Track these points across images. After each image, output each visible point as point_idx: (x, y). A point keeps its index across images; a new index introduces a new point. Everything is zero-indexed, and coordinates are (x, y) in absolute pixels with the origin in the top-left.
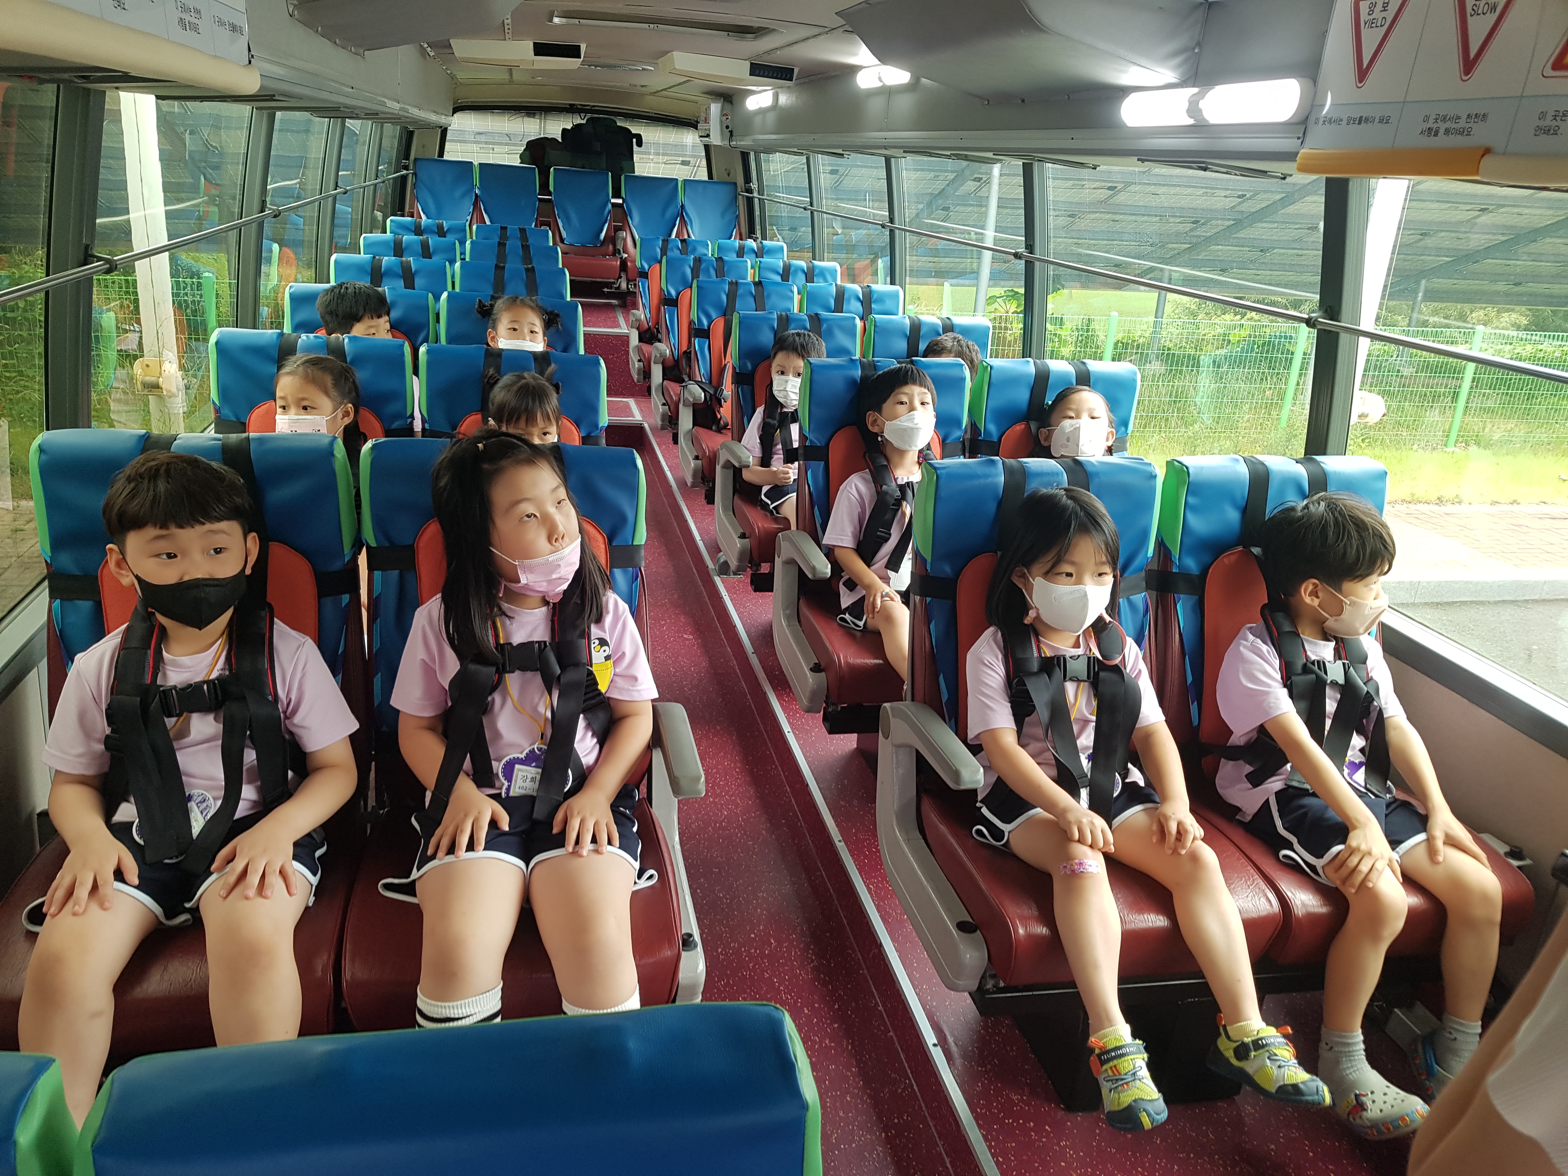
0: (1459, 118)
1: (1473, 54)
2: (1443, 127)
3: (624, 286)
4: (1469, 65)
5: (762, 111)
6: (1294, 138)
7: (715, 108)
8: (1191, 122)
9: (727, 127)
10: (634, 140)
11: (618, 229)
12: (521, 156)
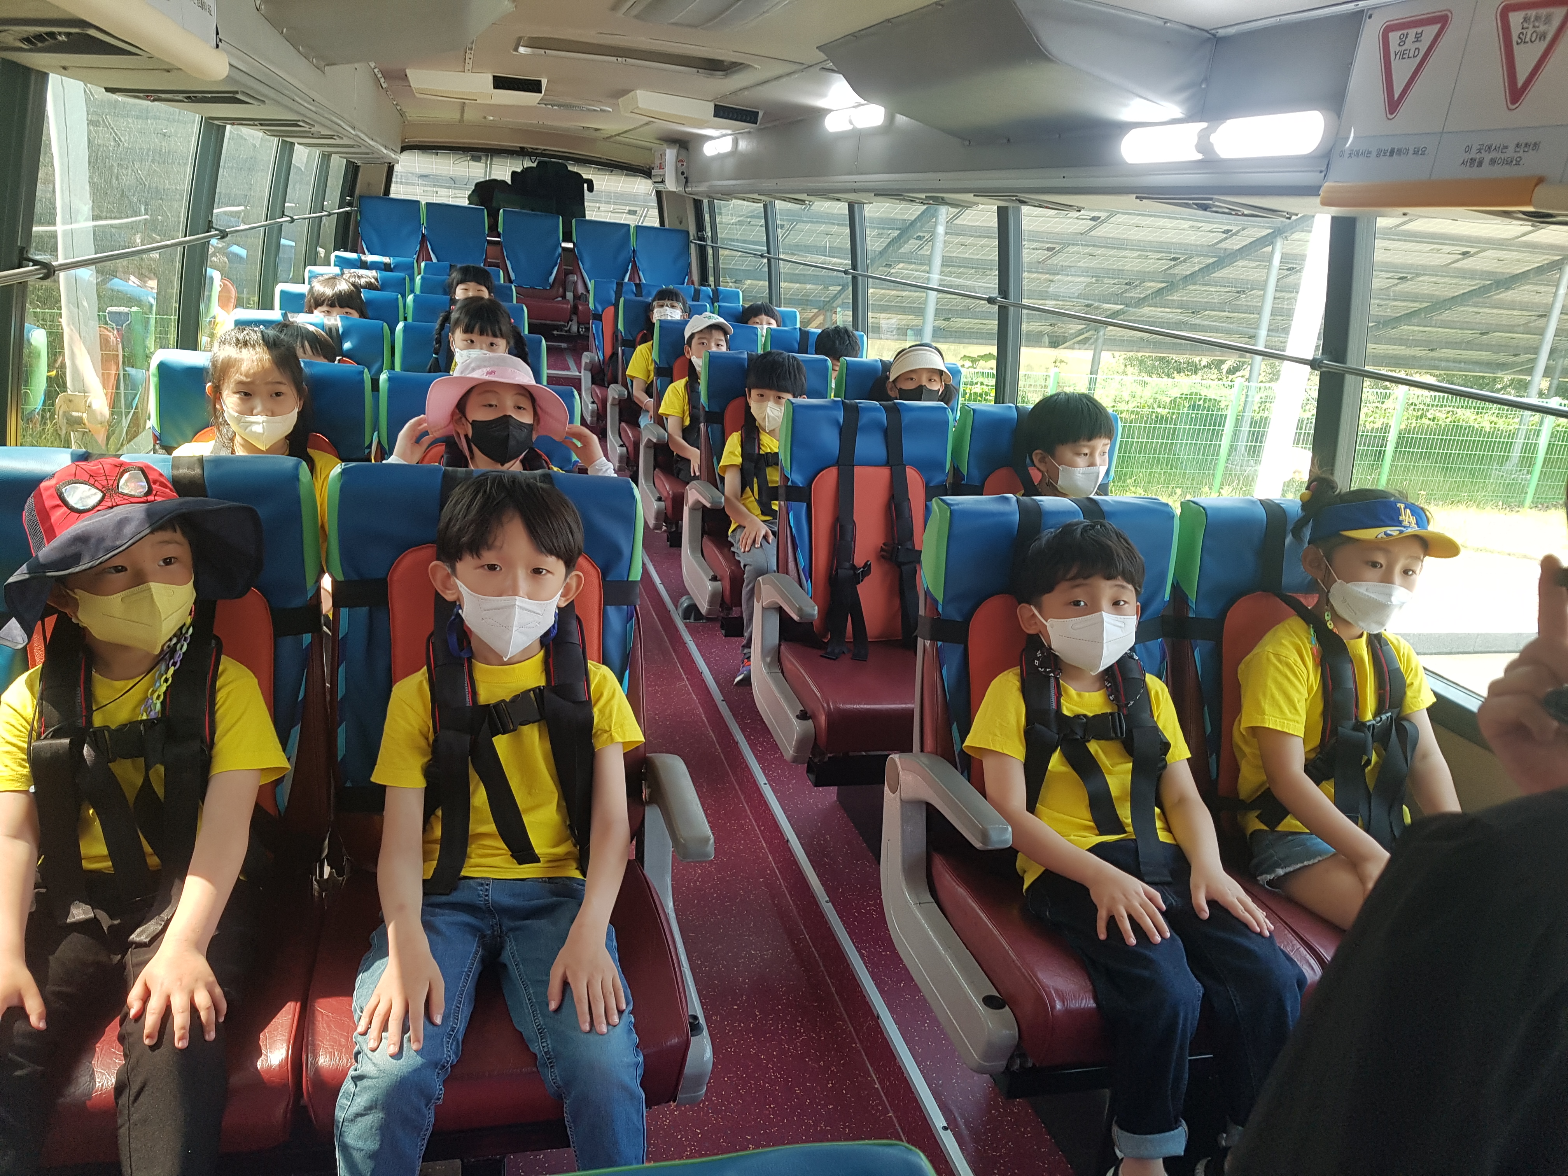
0: (1506, 147)
1: (1521, 81)
2: (1487, 157)
3: (574, 328)
4: (1516, 94)
5: (721, 157)
6: (1316, 171)
7: (670, 154)
8: (1200, 157)
9: (683, 173)
10: (585, 185)
11: (568, 273)
12: (469, 199)
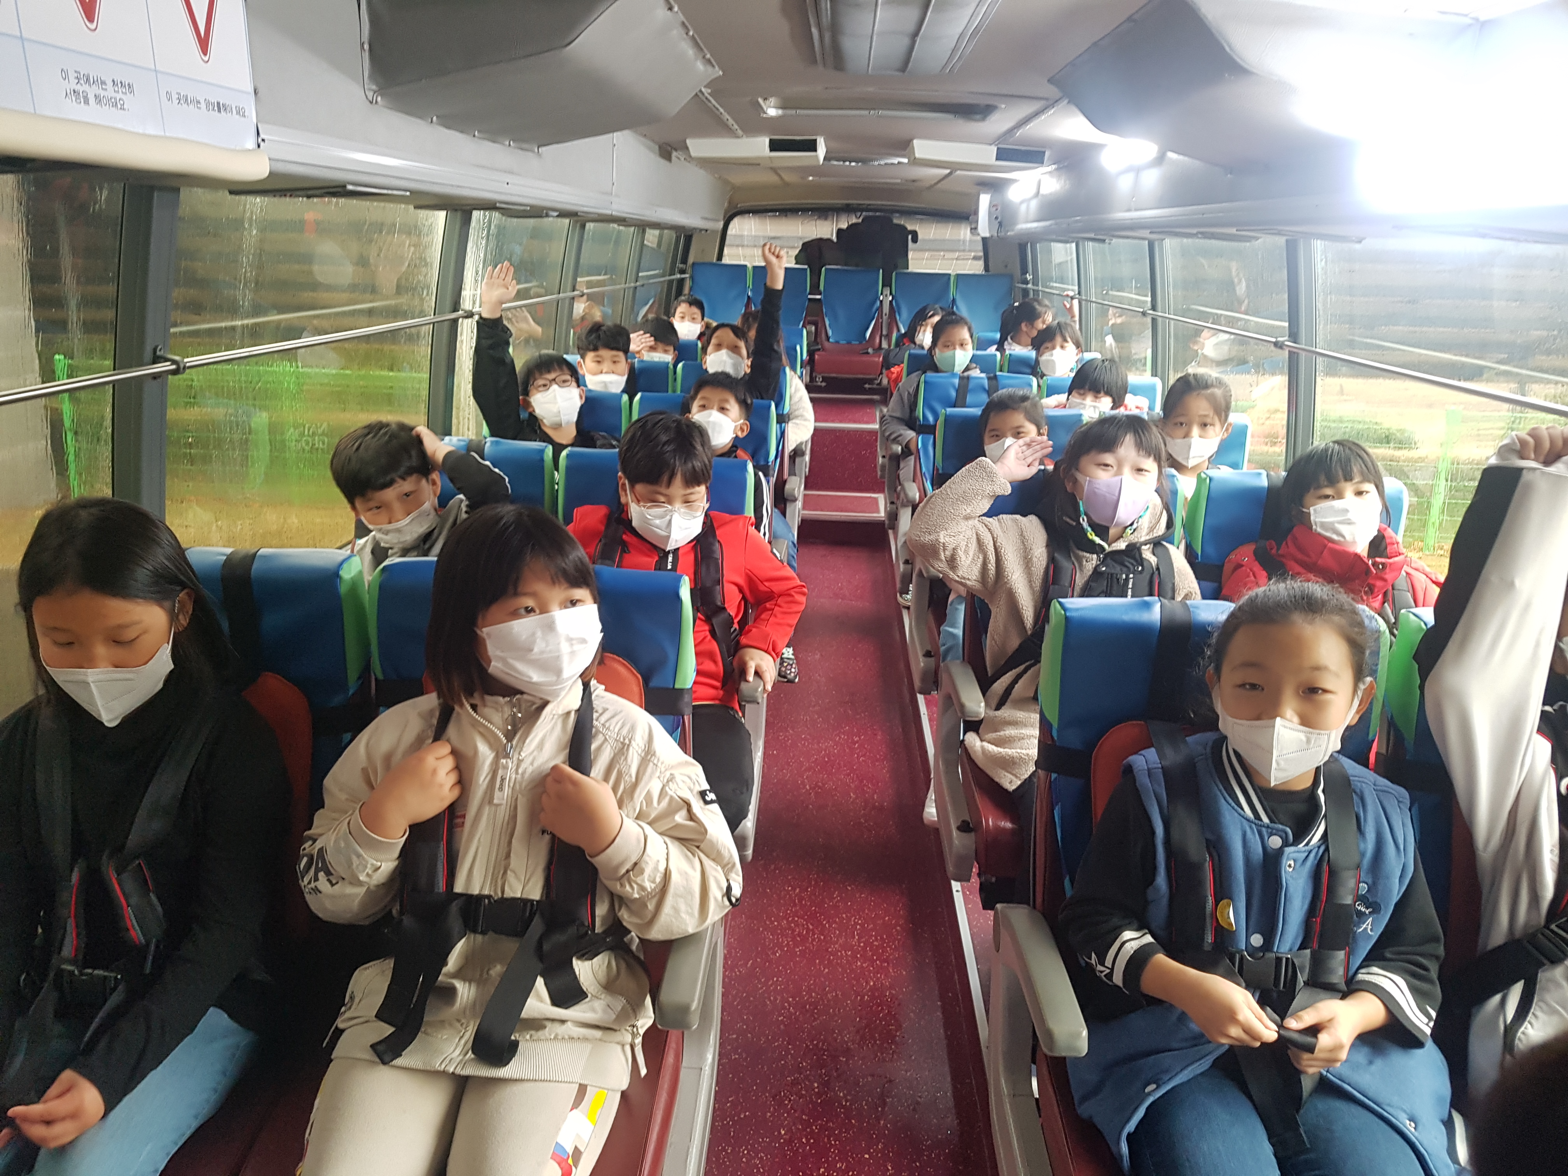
3: (885, 381)
5: (1026, 201)
7: (986, 199)
9: (996, 218)
10: (910, 237)
12: (796, 257)
